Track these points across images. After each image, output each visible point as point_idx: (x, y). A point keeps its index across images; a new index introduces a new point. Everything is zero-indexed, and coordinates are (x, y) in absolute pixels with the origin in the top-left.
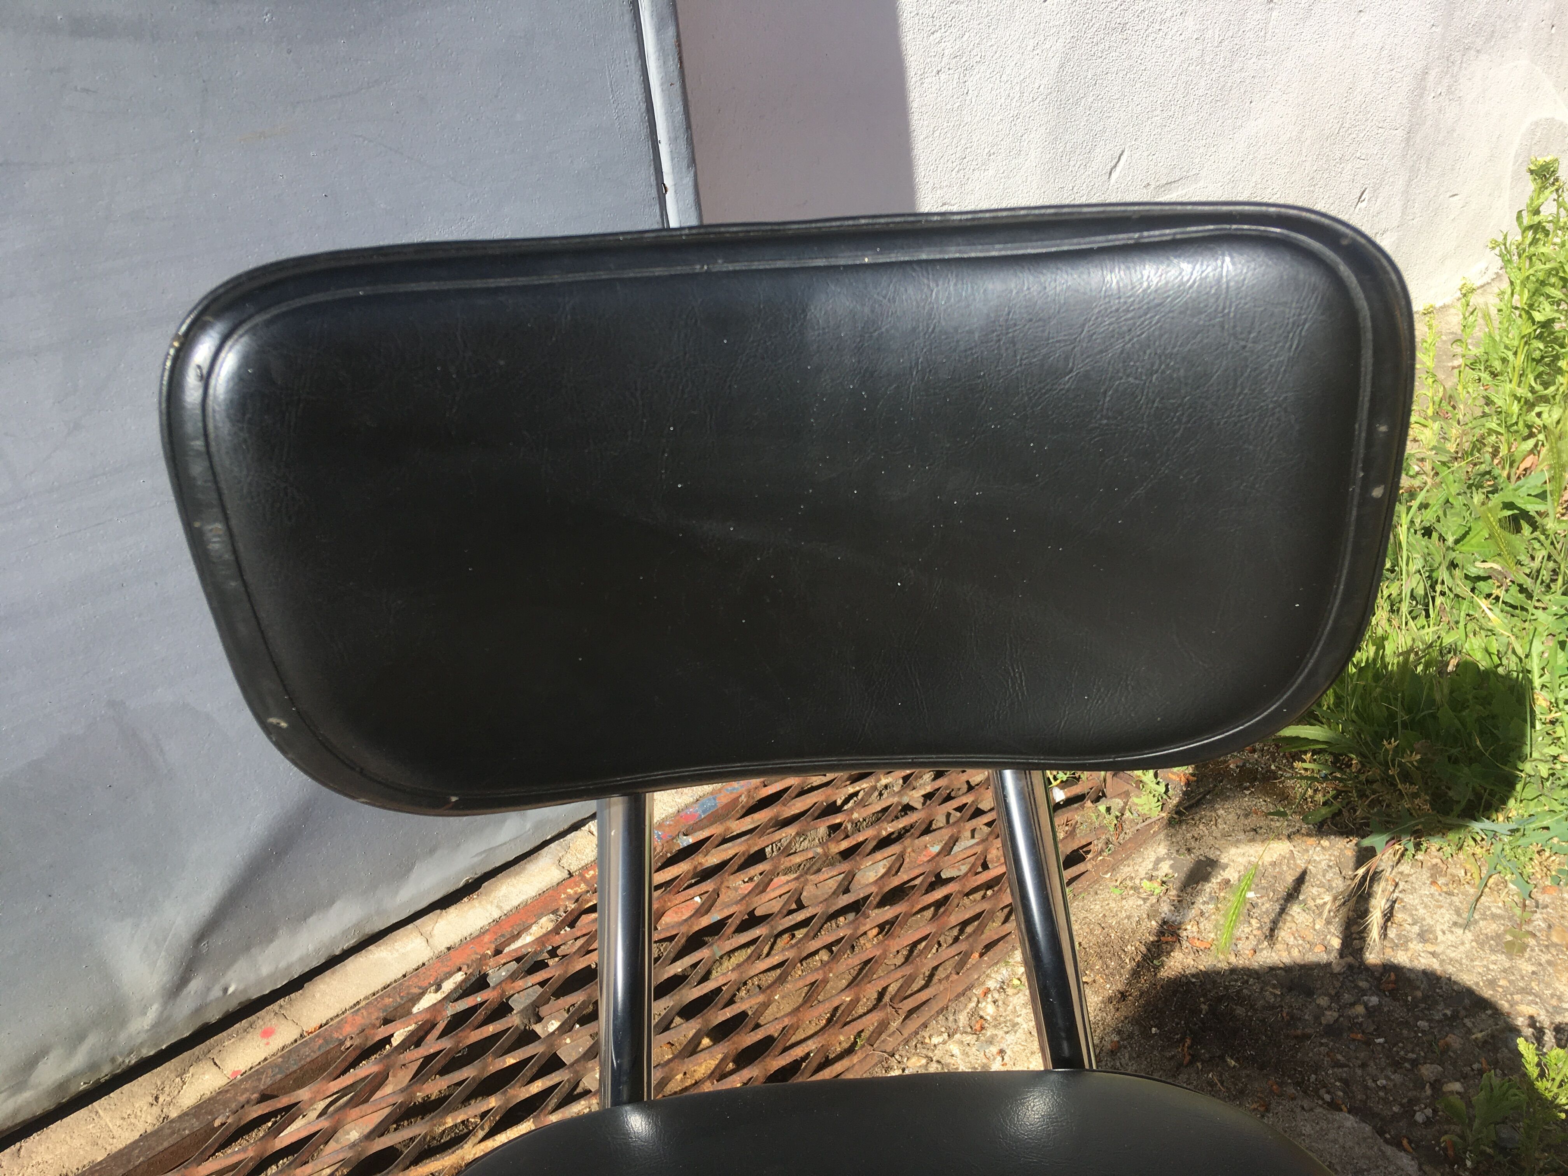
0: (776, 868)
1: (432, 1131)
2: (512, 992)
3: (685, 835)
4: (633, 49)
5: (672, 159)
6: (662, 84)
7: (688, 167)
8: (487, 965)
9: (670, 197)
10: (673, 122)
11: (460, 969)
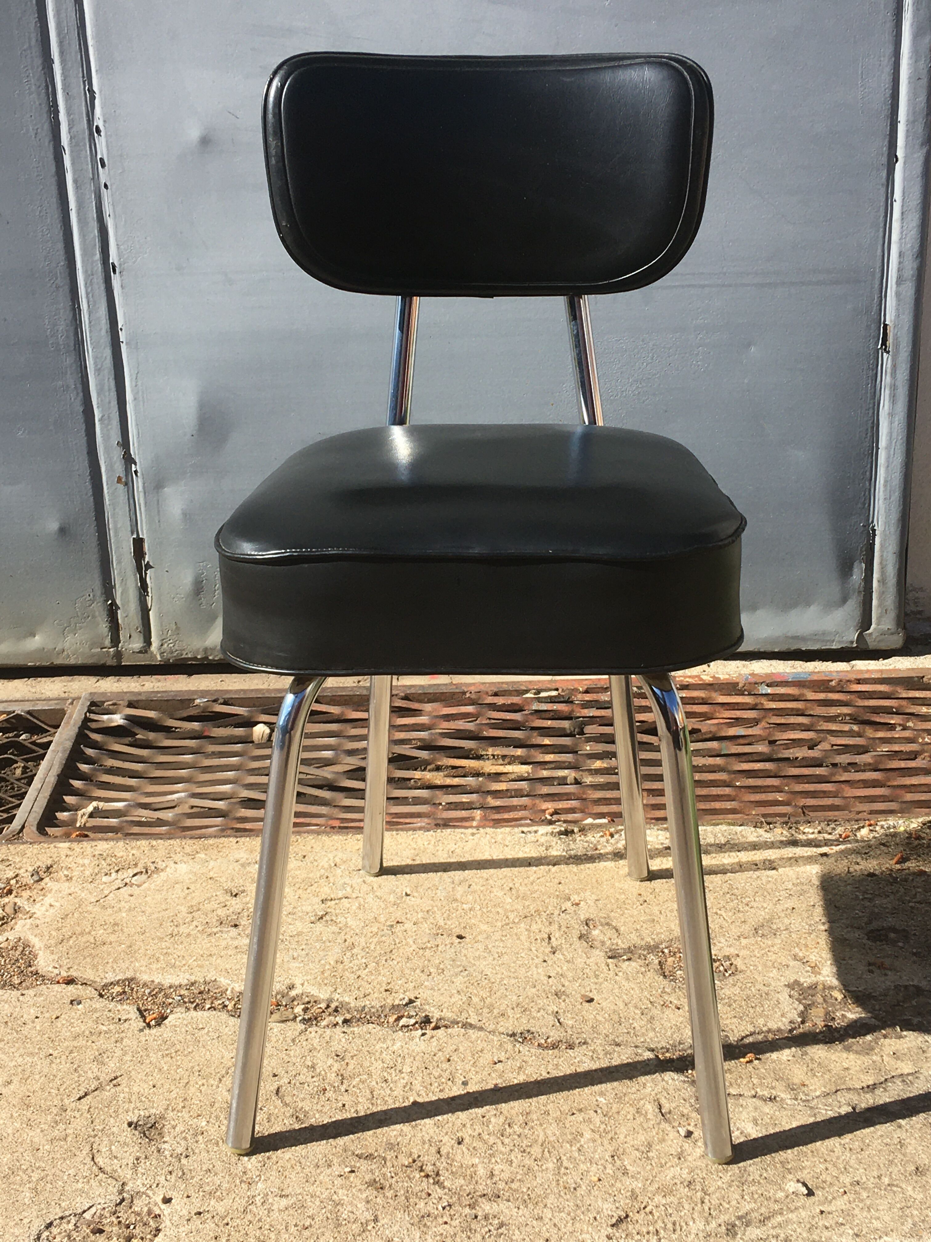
0: (812, 725)
1: (477, 750)
2: (578, 715)
3: (768, 686)
4: (890, 49)
5: (907, 137)
6: (910, 78)
7: (922, 144)
8: (575, 696)
9: (899, 167)
10: (914, 108)
11: (557, 690)
